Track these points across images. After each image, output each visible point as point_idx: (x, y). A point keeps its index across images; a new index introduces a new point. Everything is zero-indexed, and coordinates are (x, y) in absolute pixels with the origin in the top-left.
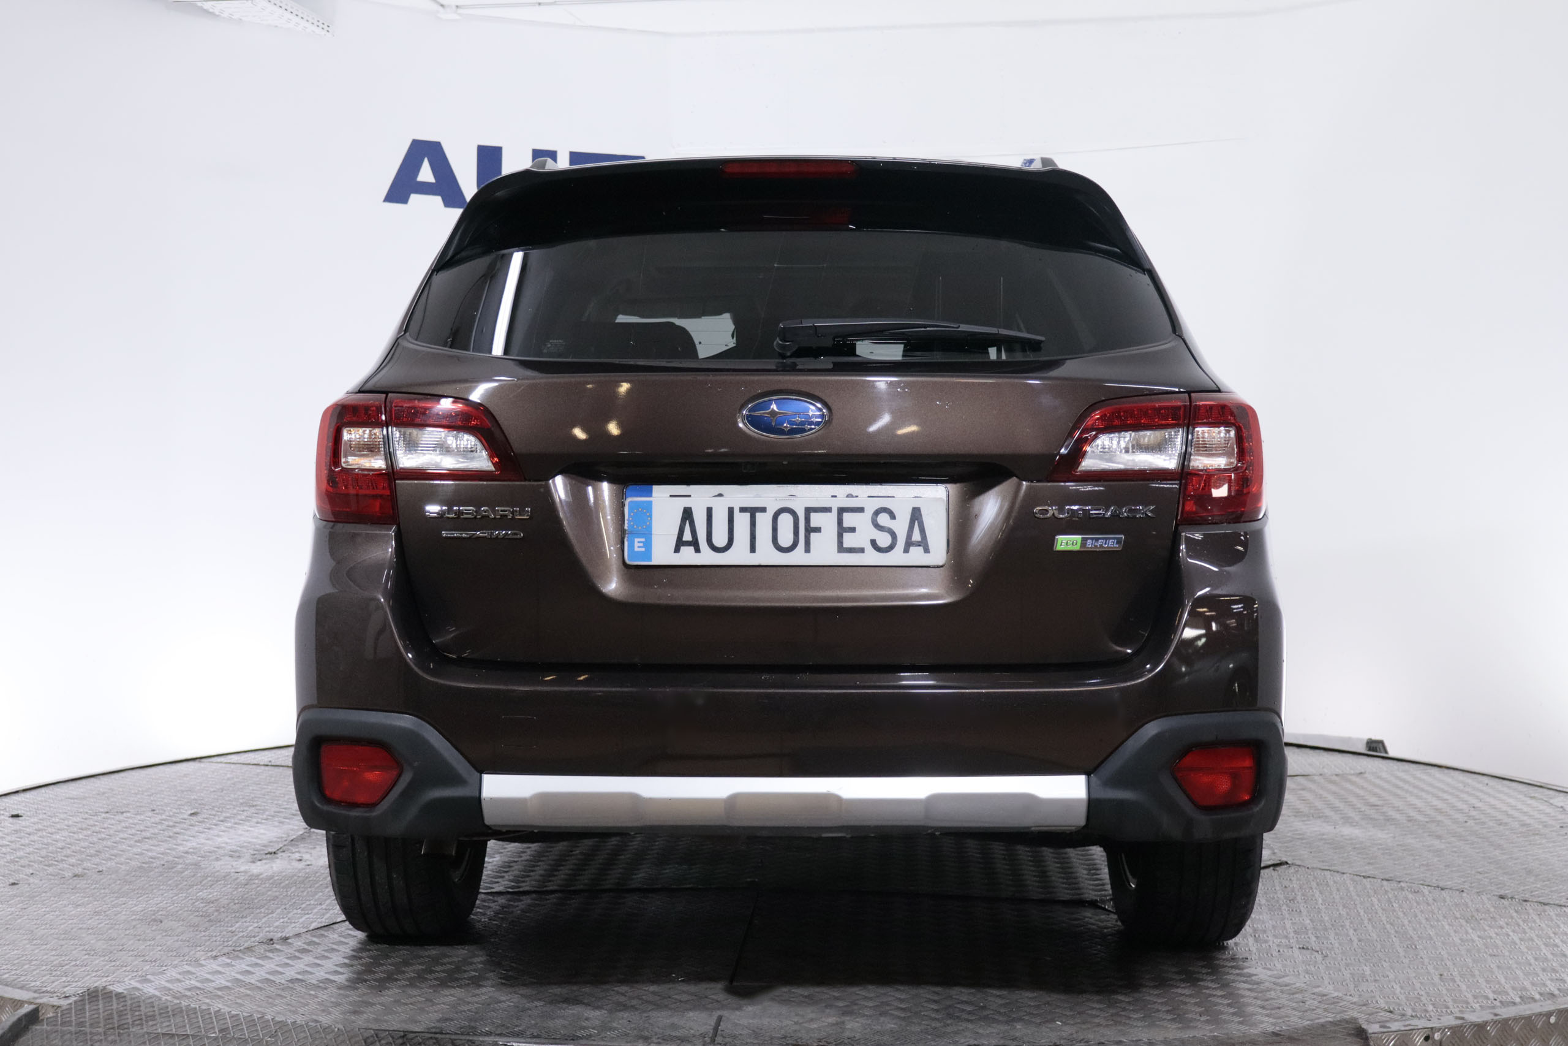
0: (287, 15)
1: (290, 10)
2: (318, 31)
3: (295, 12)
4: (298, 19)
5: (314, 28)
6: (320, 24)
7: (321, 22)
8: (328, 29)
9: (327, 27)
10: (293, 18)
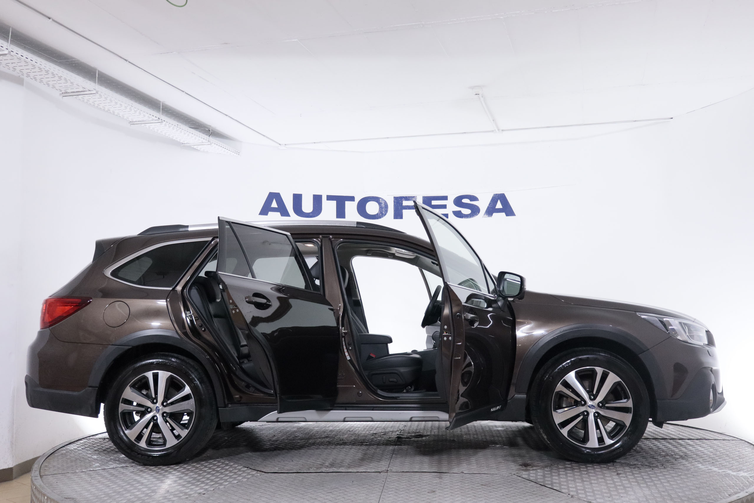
0: (224, 149)
1: (224, 147)
2: (235, 154)
3: (226, 148)
5: (234, 153)
6: (236, 152)
9: (238, 153)
10: (226, 150)
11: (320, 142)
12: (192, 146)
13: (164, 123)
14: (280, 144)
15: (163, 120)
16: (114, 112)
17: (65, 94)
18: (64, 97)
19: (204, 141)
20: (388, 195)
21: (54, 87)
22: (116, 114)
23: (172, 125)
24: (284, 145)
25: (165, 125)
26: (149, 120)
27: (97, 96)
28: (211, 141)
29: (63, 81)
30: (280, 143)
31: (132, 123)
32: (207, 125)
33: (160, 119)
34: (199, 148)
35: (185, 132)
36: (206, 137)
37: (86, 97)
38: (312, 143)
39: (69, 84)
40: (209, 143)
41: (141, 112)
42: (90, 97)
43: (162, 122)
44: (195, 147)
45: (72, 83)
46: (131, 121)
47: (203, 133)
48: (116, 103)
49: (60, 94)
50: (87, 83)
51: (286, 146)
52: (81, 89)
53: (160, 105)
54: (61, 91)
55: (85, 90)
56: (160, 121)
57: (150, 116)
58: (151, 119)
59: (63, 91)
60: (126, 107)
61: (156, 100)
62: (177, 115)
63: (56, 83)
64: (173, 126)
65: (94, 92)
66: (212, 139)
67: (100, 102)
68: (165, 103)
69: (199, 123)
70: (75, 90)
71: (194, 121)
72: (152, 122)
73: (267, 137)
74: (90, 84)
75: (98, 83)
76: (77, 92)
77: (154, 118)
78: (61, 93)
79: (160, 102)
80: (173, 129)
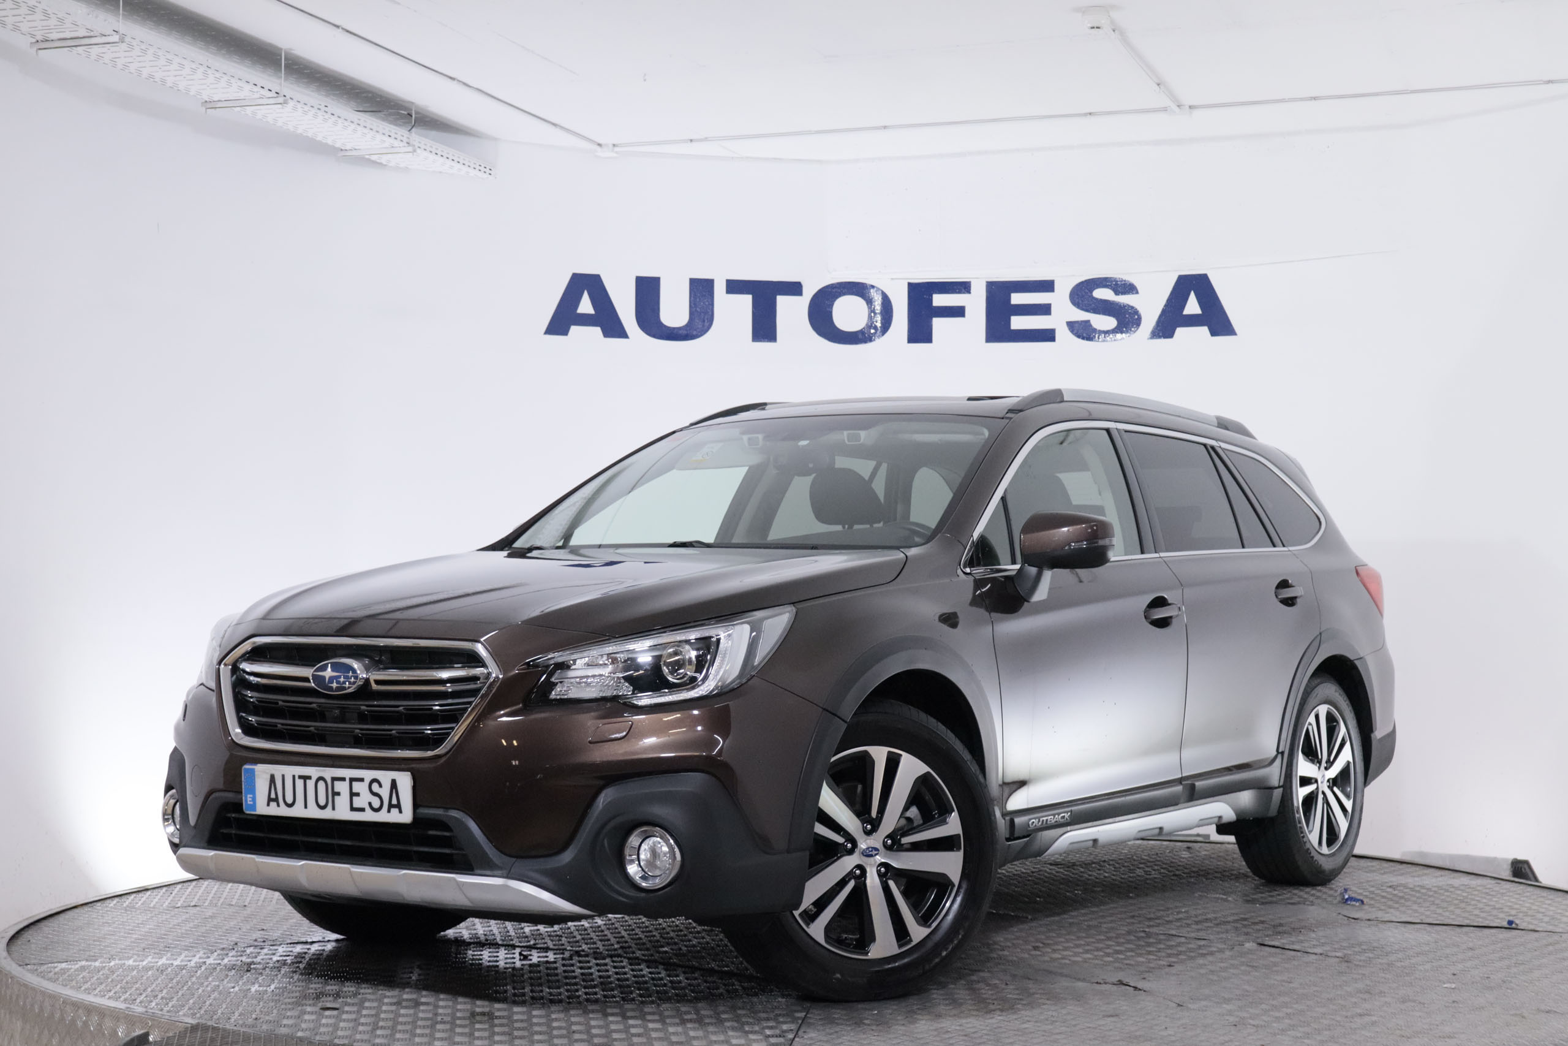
0: (449, 162)
1: (451, 157)
2: (481, 174)
3: (456, 159)
4: (460, 166)
5: (476, 172)
6: (482, 168)
7: (483, 166)
8: (490, 172)
9: (489, 170)
10: (455, 164)
11: (706, 139)
12: (367, 157)
13: (291, 103)
14: (600, 145)
15: (288, 97)
16: (163, 81)
17: (43, 43)
18: (40, 51)
19: (396, 143)
20: (892, 279)
21: (16, 28)
22: (169, 84)
23: (311, 109)
24: (611, 146)
25: (295, 109)
26: (254, 97)
27: (124, 46)
28: (417, 145)
29: (39, 16)
30: (600, 142)
31: (209, 105)
32: (404, 101)
33: (282, 94)
34: (384, 159)
35: (346, 124)
36: (401, 132)
37: (95, 50)
38: (684, 141)
39: (53, 22)
40: (410, 149)
41: (233, 81)
42: (103, 50)
43: (285, 102)
44: (374, 158)
45: (61, 20)
46: (207, 100)
47: (394, 123)
48: (169, 61)
49: (31, 43)
50: (96, 17)
51: (616, 149)
52: (82, 32)
53: (281, 56)
54: (33, 36)
55: (92, 34)
56: (281, 100)
57: (255, 89)
58: (257, 96)
59: (39, 38)
60: (194, 70)
61: (271, 45)
62: (326, 79)
63: (23, 20)
64: (313, 111)
65: (116, 38)
66: (417, 137)
67: (130, 60)
68: (293, 52)
69: (381, 96)
70: (68, 35)
71: (369, 92)
72: (261, 101)
73: (562, 128)
74: (105, 20)
75: (123, 15)
76: (71, 39)
77: (265, 92)
78: (34, 40)
79: (281, 49)
80: (315, 116)
